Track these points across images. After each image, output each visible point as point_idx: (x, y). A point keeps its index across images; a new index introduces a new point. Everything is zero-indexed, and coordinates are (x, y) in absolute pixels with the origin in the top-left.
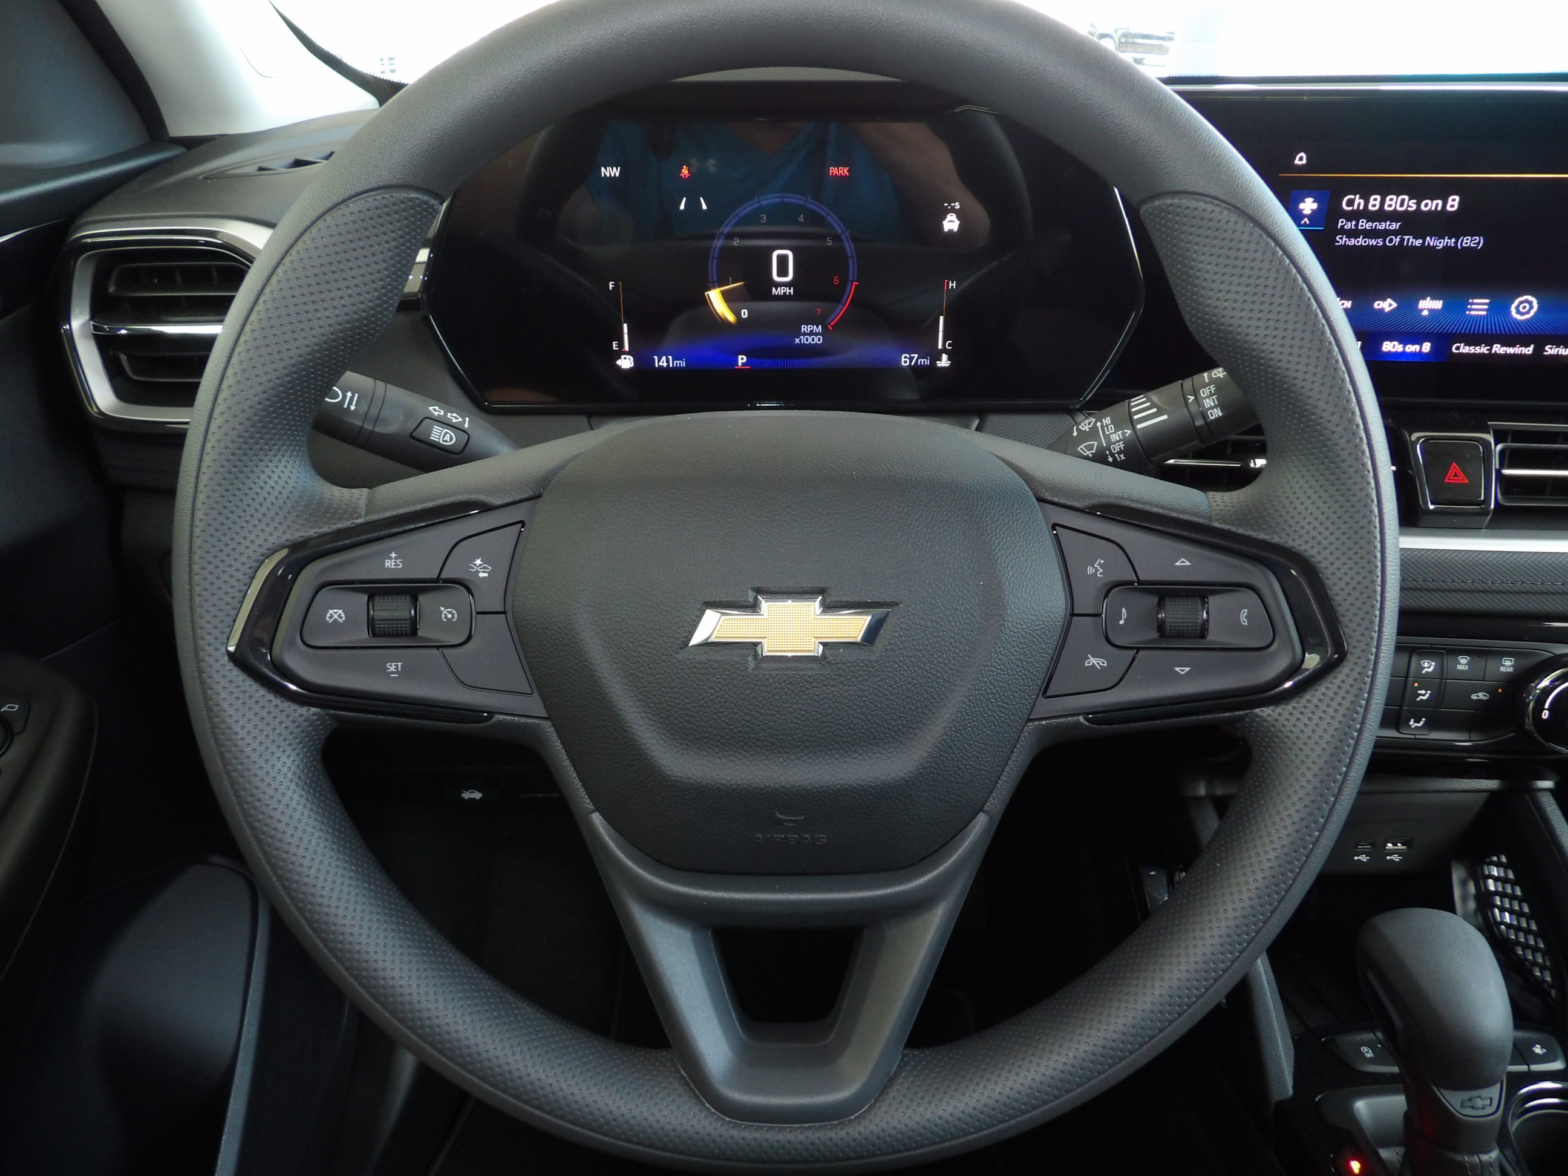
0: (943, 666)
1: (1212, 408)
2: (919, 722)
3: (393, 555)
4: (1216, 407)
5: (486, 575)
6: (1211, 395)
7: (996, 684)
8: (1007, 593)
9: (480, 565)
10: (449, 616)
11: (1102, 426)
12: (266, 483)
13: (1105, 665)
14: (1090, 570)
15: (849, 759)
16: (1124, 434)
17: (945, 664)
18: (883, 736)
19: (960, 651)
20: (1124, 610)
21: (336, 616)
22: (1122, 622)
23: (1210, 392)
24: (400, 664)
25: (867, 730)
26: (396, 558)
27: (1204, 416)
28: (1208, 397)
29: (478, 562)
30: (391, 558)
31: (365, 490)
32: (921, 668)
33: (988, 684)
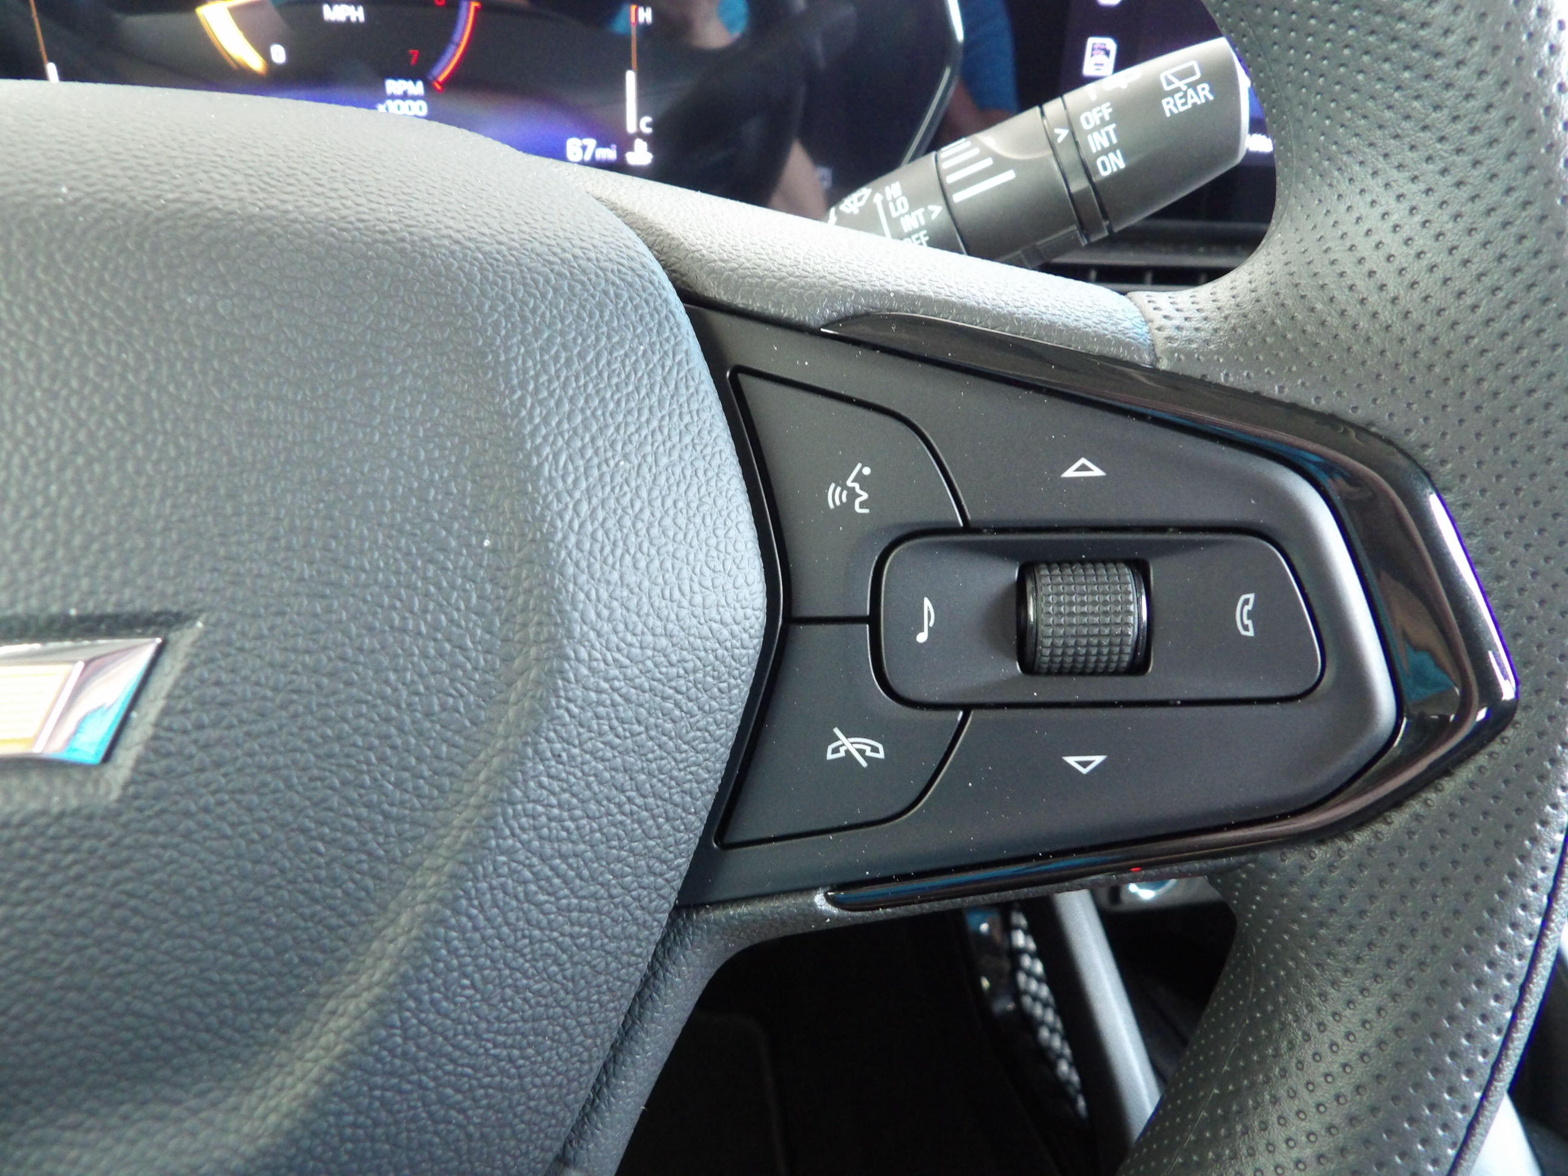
0: (364, 812)
1: (1105, 152)
2: (290, 990)
4: (1112, 149)
6: (1104, 123)
7: (548, 850)
8: (570, 570)
11: (885, 203)
13: (881, 755)
14: (835, 496)
15: (51, 1132)
16: (927, 214)
17: (368, 806)
18: (168, 1048)
19: (420, 759)
20: (927, 603)
22: (922, 637)
23: (1102, 118)
25: (104, 1036)
27: (1088, 171)
28: (1097, 128)
32: (283, 826)
33: (521, 856)
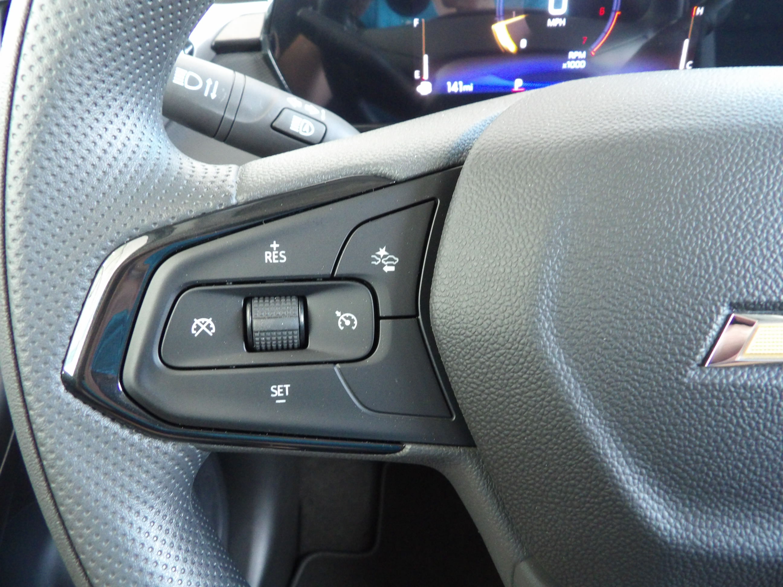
3: (275, 245)
5: (392, 269)
9: (385, 256)
10: (348, 323)
12: (105, 151)
21: (203, 327)
24: (287, 386)
26: (278, 249)
29: (382, 252)
30: (272, 250)
31: (234, 167)
